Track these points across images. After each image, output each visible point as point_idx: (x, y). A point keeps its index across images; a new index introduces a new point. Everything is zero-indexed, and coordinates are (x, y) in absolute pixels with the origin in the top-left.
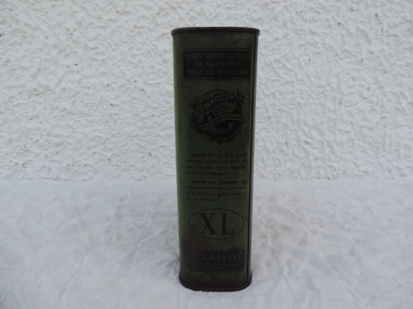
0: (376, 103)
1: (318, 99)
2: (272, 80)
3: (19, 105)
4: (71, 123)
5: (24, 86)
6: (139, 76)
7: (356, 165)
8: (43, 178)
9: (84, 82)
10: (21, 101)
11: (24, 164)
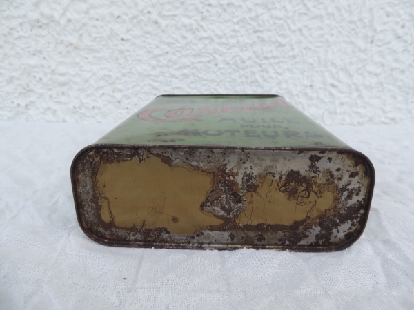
0: (410, 42)
1: (348, 36)
2: (300, 14)
3: (19, 38)
4: (78, 60)
5: (25, 16)
6: (153, 6)
7: (384, 111)
8: (48, 121)
9: (92, 12)
10: (22, 33)
11: (27, 106)
